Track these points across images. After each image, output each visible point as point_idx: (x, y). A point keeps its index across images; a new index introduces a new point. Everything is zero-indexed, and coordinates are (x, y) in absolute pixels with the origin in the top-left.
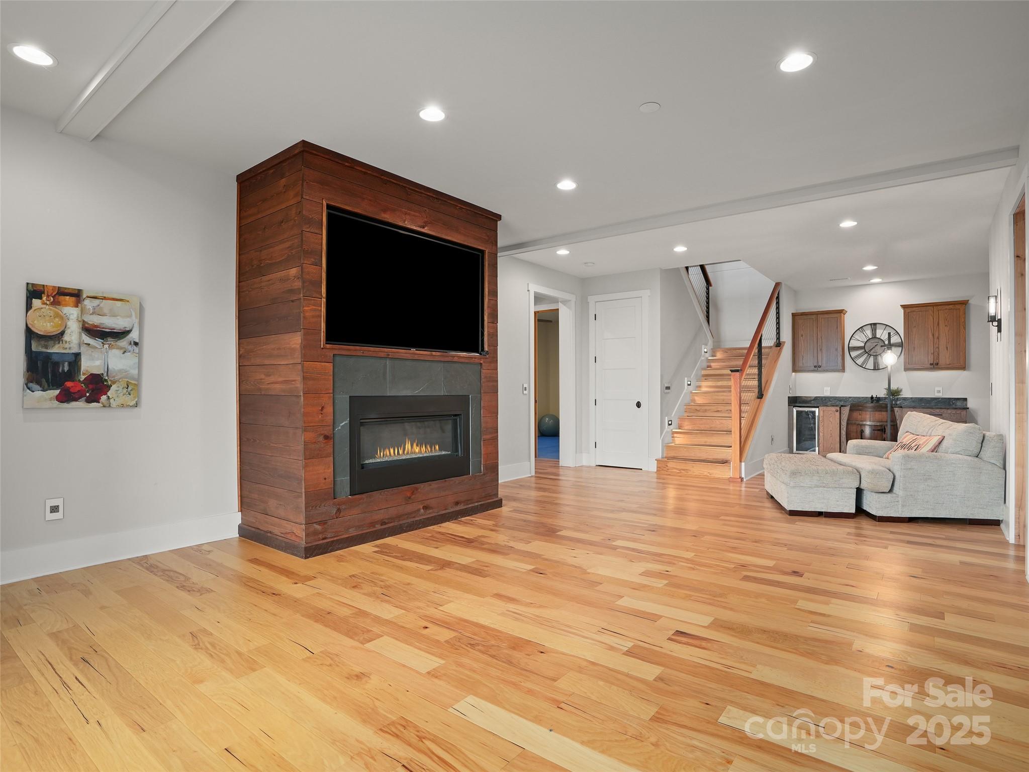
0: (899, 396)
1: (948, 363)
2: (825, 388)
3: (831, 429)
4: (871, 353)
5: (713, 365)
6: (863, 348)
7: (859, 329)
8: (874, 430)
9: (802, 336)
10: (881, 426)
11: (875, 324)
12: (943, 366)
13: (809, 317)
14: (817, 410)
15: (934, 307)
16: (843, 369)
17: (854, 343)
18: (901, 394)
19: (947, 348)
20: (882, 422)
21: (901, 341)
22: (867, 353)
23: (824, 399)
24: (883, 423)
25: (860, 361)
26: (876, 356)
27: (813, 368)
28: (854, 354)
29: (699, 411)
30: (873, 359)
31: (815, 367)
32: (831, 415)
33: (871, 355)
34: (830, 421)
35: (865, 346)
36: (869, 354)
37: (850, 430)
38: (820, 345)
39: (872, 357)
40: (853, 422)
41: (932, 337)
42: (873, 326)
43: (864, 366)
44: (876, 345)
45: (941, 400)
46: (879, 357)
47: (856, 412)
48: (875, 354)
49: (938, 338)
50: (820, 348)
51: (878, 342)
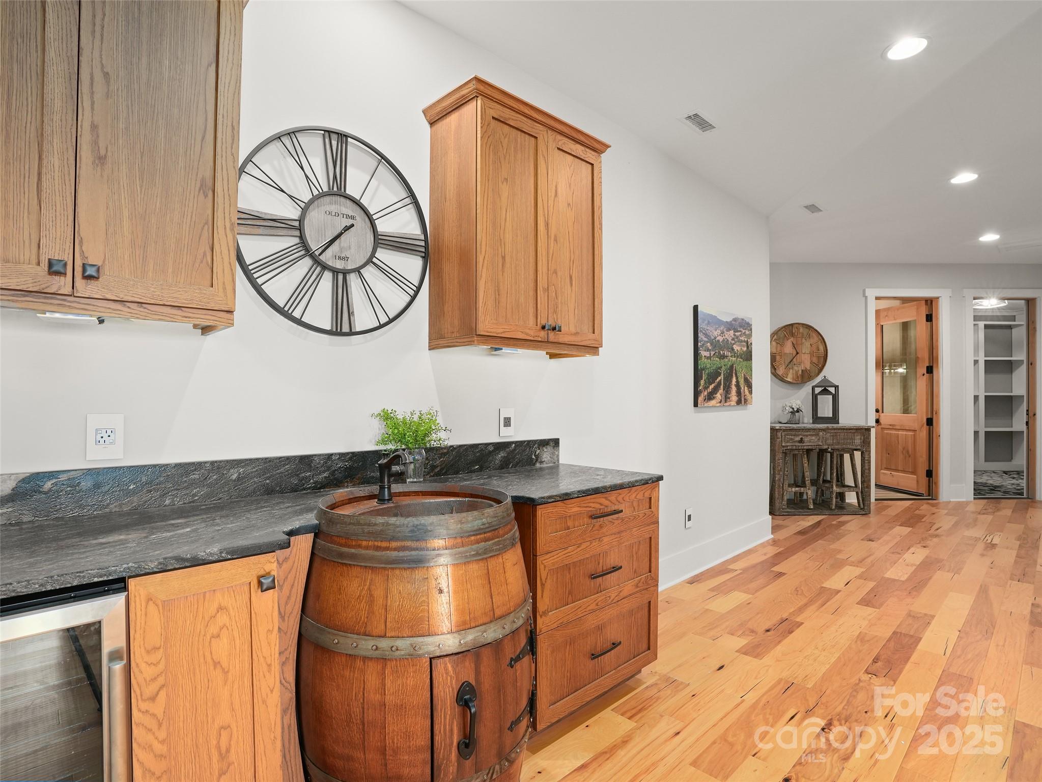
1: (573, 330)
4: (327, 258)
6: (298, 228)
7: (278, 137)
15: (549, 133)
17: (255, 198)
19: (571, 277)
21: (421, 232)
22: (310, 254)
25: (279, 287)
26: (345, 273)
28: (255, 248)
32: (222, 619)
33: (325, 267)
34: (216, 664)
35: (301, 220)
36: (317, 261)
37: (375, 697)
38: (94, 127)
39: (328, 275)
40: (399, 643)
41: (546, 233)
42: (334, 143)
43: (297, 314)
44: (347, 228)
45: (515, 450)
46: (353, 279)
47: (369, 576)
48: (339, 265)
49: (556, 240)
50: (95, 143)
51: (353, 218)
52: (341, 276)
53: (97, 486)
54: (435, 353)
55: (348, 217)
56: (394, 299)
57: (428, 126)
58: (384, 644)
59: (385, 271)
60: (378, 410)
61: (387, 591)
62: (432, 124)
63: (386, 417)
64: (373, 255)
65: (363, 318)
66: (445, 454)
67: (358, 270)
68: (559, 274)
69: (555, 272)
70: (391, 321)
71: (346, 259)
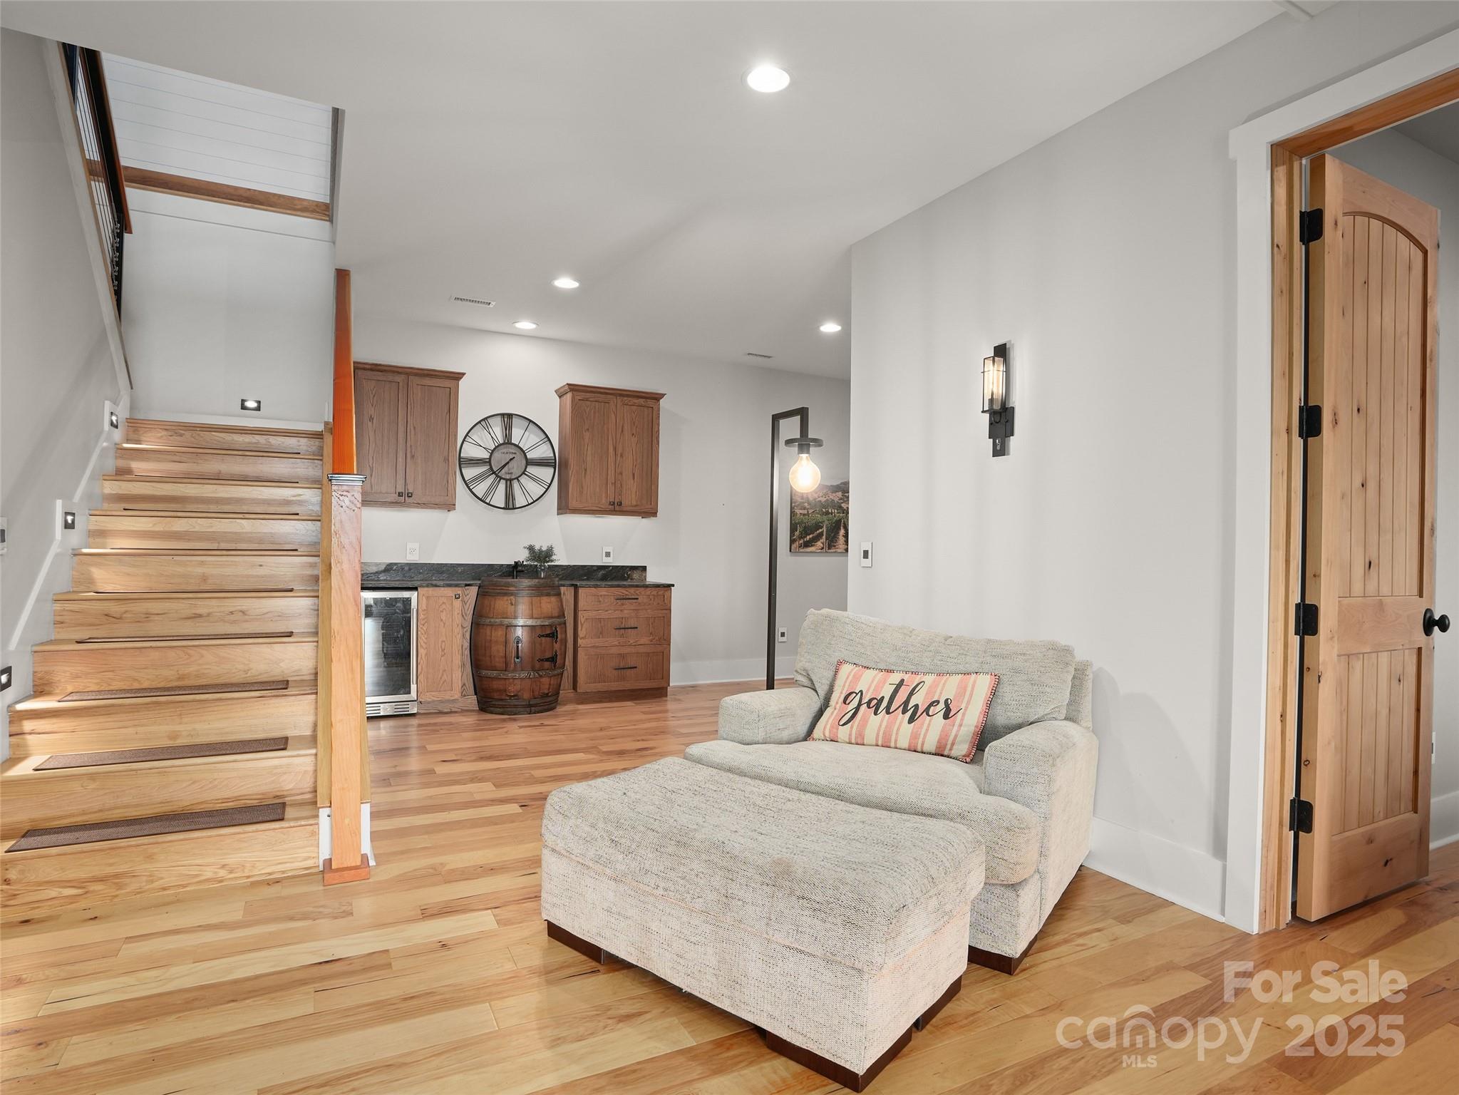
0: (553, 564)
1: (634, 503)
2: (410, 546)
3: (445, 639)
4: (502, 474)
5: (138, 466)
6: (487, 462)
7: (480, 422)
8: (540, 636)
9: (371, 419)
10: (550, 626)
11: (510, 416)
12: (628, 509)
13: (390, 377)
14: (413, 596)
15: (618, 397)
16: (450, 507)
17: (470, 451)
18: (554, 557)
19: (634, 475)
20: (552, 617)
21: (552, 455)
22: (494, 473)
23: (406, 568)
24: (553, 620)
25: (480, 489)
26: (511, 480)
27: (394, 497)
28: (470, 473)
29: (120, 618)
30: (504, 486)
31: (400, 495)
32: (444, 606)
33: (501, 478)
34: (442, 620)
35: (490, 458)
36: (497, 476)
37: (488, 638)
38: (411, 446)
39: (503, 482)
40: (497, 620)
41: (614, 453)
42: (506, 419)
43: (487, 501)
44: (511, 459)
45: (611, 570)
46: (515, 484)
47: (490, 598)
48: (508, 477)
49: (621, 456)
50: (411, 452)
51: (515, 453)
52: (509, 482)
53: (410, 569)
54: (560, 516)
55: (513, 453)
56: (536, 490)
57: (558, 398)
58: (492, 620)
59: (535, 479)
60: (527, 545)
61: (495, 603)
62: (560, 397)
63: (531, 548)
64: (525, 470)
65: (520, 500)
66: (565, 569)
67: (517, 478)
68: (624, 474)
69: (621, 474)
70: (534, 502)
71: (511, 473)
